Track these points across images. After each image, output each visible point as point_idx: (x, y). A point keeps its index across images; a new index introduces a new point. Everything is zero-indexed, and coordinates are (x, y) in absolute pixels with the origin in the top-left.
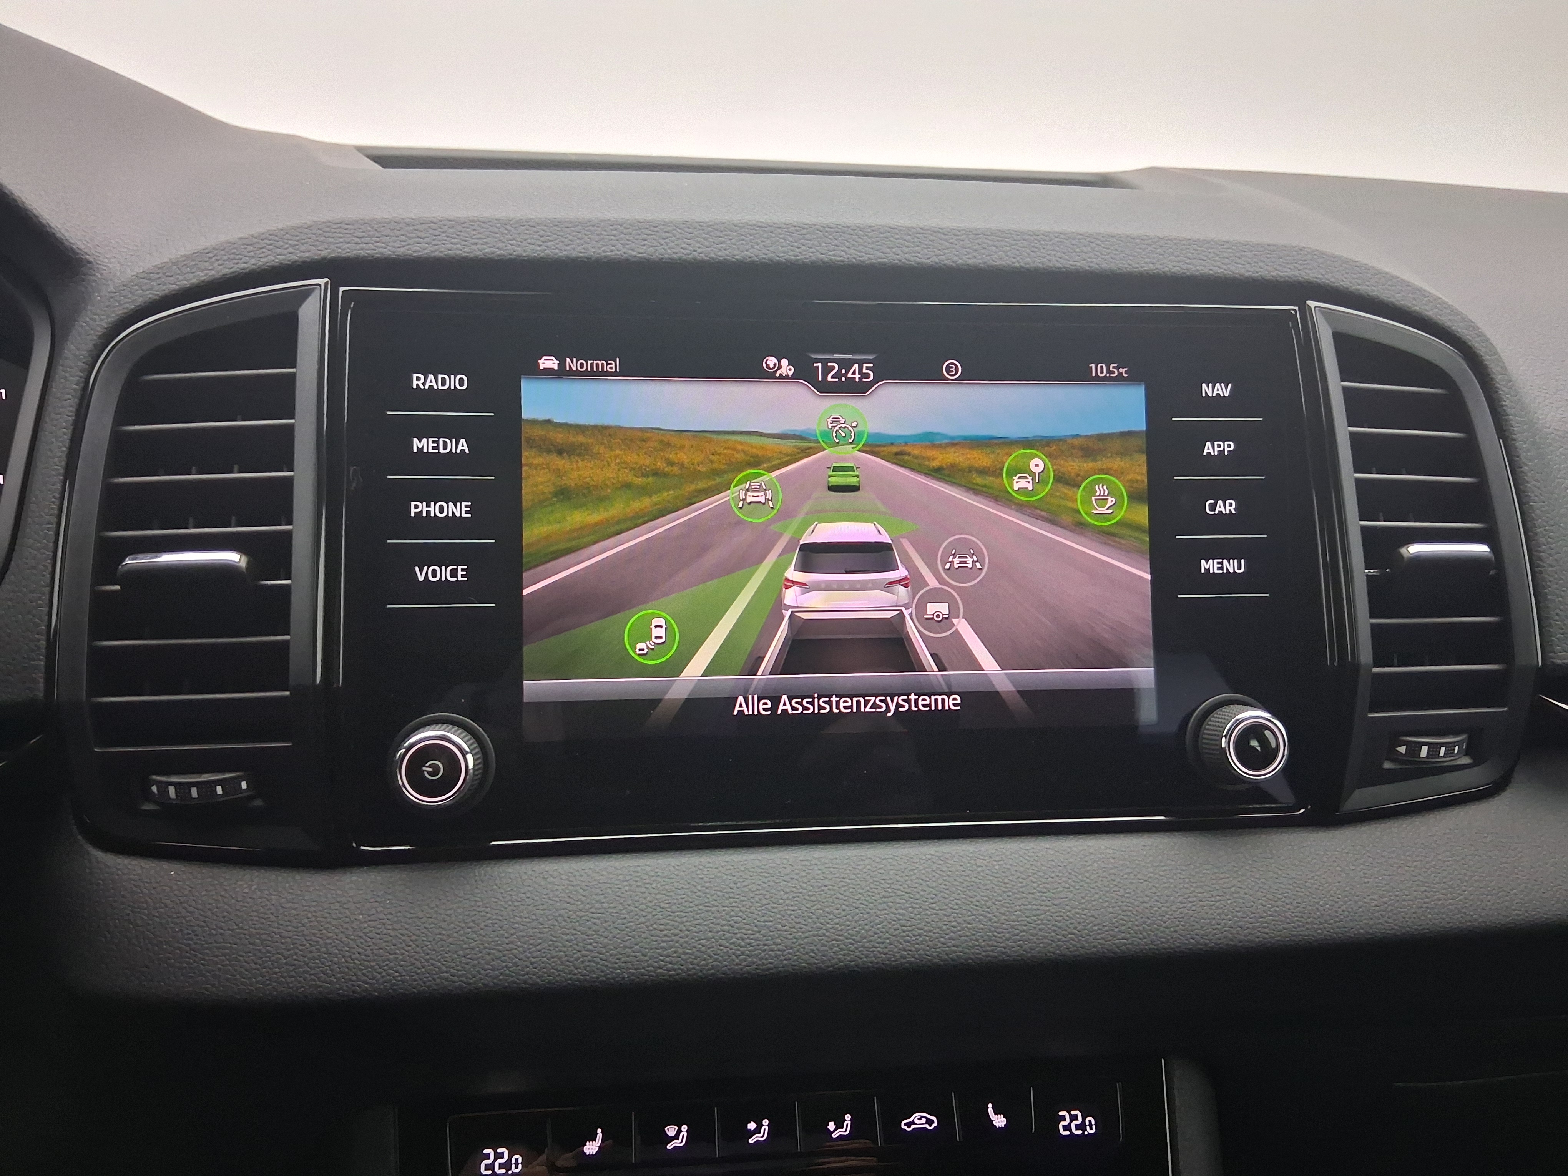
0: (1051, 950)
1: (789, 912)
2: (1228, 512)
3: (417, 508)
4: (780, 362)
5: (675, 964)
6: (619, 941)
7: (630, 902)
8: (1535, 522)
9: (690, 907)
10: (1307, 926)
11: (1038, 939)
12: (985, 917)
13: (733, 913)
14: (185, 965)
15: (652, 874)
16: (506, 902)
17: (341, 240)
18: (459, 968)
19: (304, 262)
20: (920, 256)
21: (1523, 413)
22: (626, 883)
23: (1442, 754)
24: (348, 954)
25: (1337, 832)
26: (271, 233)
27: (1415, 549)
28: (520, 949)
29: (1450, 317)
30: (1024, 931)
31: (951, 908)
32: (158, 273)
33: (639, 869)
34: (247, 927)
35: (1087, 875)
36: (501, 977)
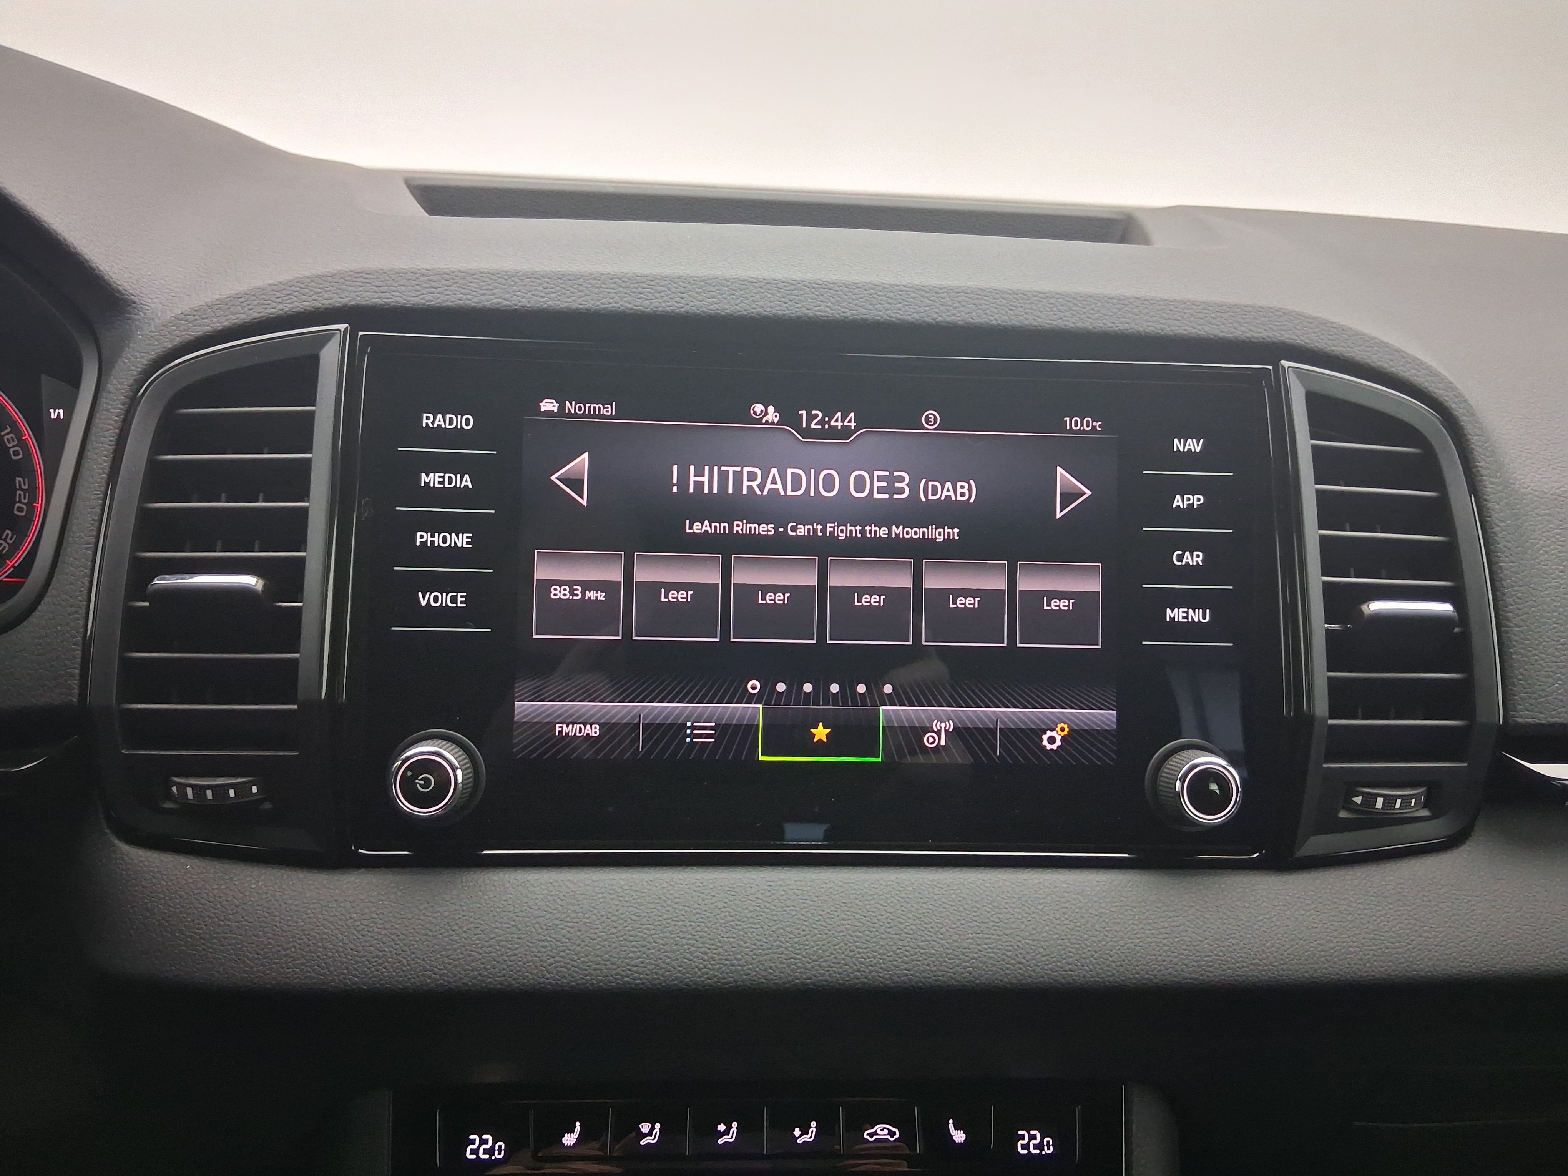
0: (1000, 978)
1: (752, 930)
2: (1195, 564)
3: (423, 538)
4: (766, 410)
5: (640, 974)
6: (590, 949)
7: (603, 913)
8: (1503, 582)
9: (659, 921)
10: (1252, 967)
11: (987, 967)
12: (938, 943)
13: (698, 928)
14: (195, 952)
15: (626, 887)
16: (489, 908)
17: (361, 289)
18: (442, 967)
19: (327, 309)
20: (901, 312)
21: (1499, 474)
22: (601, 895)
23: (1398, 805)
24: (341, 949)
25: (1291, 877)
26: (298, 280)
27: (1376, 606)
28: (499, 953)
29: (1428, 378)
30: (974, 958)
31: (906, 933)
32: (194, 316)
33: (614, 882)
34: (252, 920)
35: (1040, 907)
36: (479, 978)
